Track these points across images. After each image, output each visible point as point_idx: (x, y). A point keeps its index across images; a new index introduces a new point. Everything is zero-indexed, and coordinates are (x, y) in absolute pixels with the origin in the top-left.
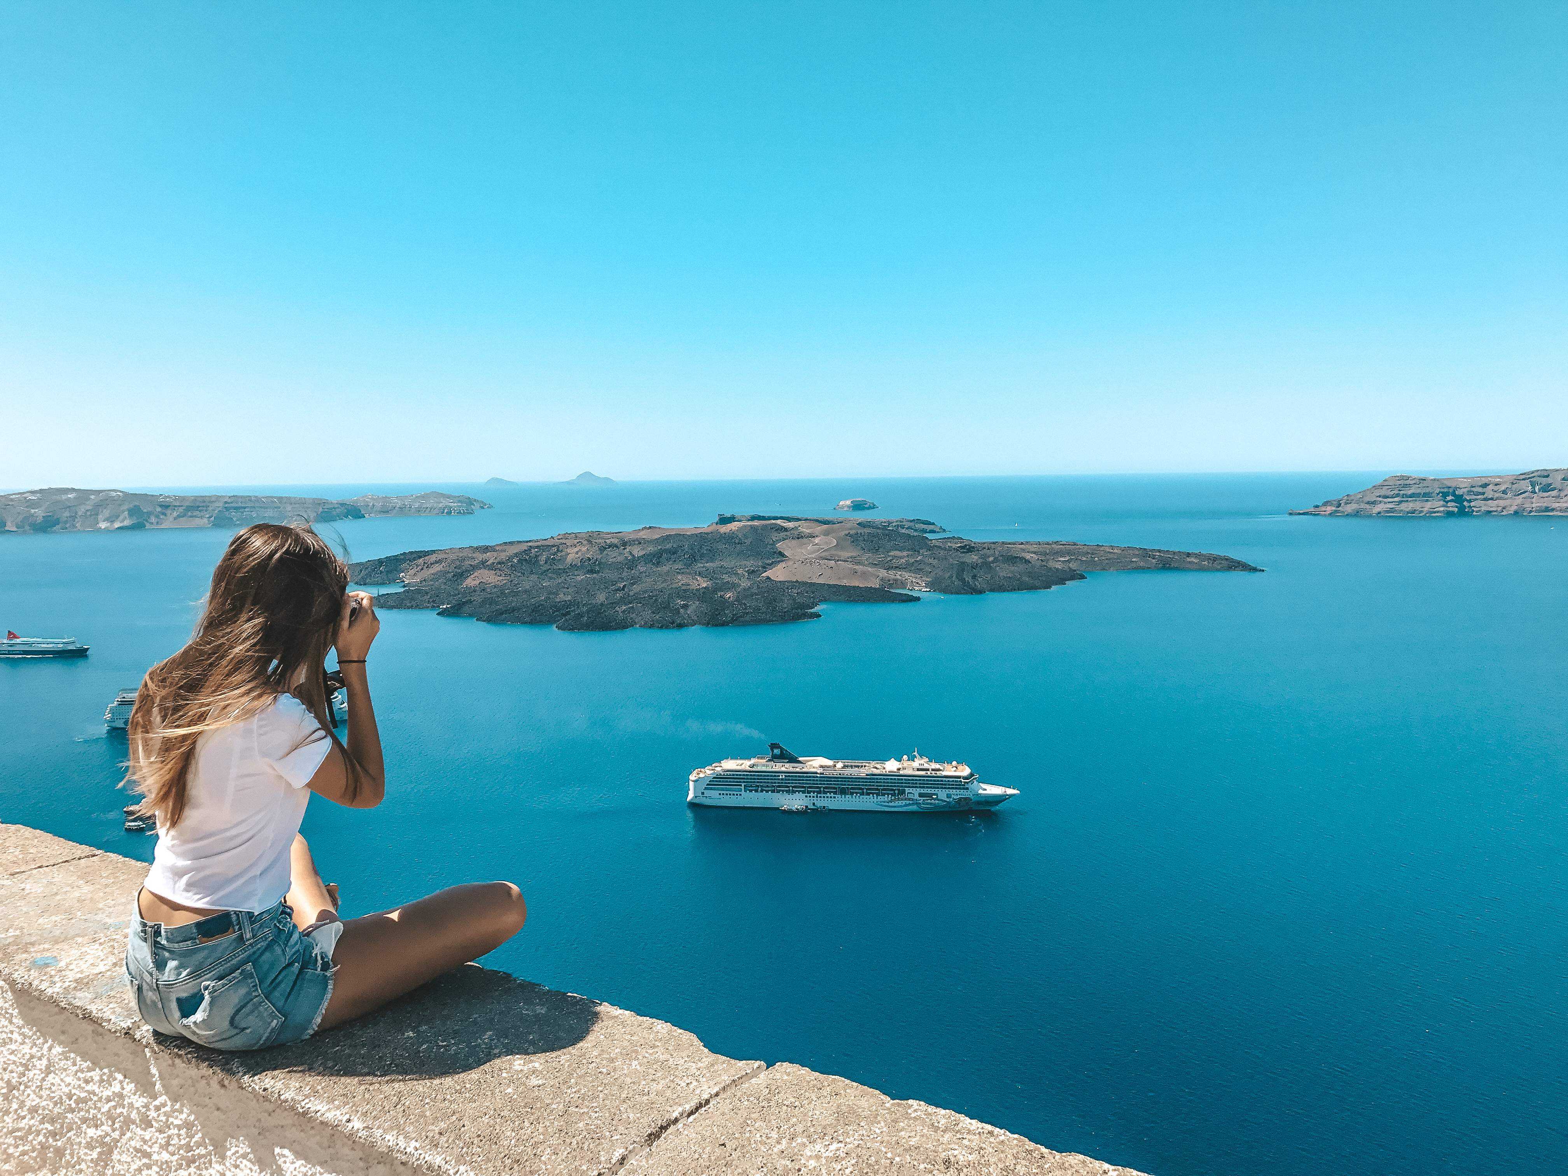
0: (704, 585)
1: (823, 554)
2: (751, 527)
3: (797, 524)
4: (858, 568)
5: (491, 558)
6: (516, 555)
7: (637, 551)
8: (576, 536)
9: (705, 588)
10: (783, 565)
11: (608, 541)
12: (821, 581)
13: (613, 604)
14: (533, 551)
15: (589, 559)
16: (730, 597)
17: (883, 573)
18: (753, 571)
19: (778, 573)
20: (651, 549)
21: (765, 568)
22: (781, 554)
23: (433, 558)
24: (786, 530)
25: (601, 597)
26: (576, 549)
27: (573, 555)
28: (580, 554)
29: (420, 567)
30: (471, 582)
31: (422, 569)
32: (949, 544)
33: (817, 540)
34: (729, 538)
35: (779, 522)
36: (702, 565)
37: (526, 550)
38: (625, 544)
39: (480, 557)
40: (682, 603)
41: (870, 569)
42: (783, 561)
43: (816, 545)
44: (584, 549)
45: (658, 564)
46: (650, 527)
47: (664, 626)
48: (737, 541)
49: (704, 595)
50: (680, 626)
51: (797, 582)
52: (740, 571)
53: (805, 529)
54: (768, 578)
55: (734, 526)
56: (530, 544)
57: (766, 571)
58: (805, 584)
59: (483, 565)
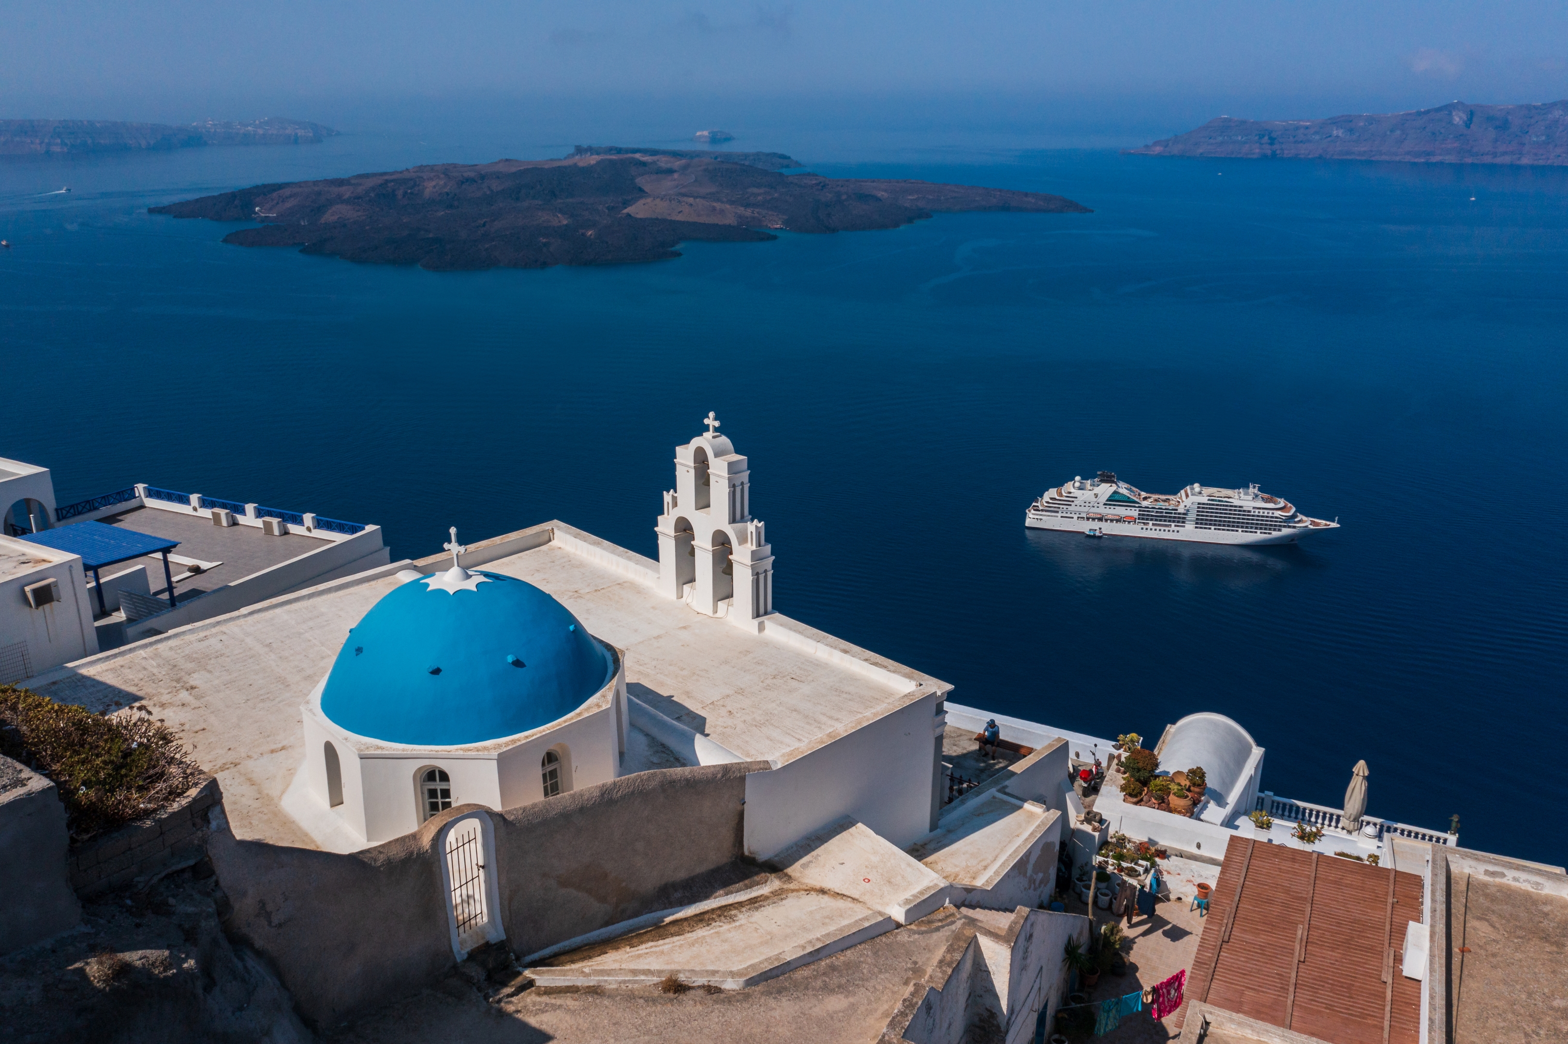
0: (565, 222)
1: (683, 190)
2: (610, 161)
3: (655, 158)
4: (718, 205)
5: (347, 192)
6: (373, 189)
7: (496, 187)
8: (432, 168)
9: (566, 225)
10: (642, 201)
11: (466, 175)
12: (680, 218)
13: (477, 242)
14: (389, 185)
15: (448, 194)
16: (591, 235)
17: (741, 210)
18: (613, 207)
19: (639, 210)
20: (509, 183)
21: (626, 204)
22: (641, 190)
23: (287, 192)
24: (644, 164)
25: (463, 234)
26: (434, 183)
27: (430, 188)
28: (437, 188)
29: (275, 202)
30: (329, 217)
31: (278, 203)
32: (805, 181)
33: (676, 176)
34: (587, 171)
35: (637, 156)
36: (562, 201)
37: (382, 184)
38: (483, 177)
39: (335, 190)
40: (544, 240)
41: (728, 206)
42: (641, 197)
43: (675, 180)
44: (442, 183)
45: (517, 199)
46: (507, 160)
47: (527, 265)
48: (596, 176)
49: (565, 233)
50: (544, 265)
51: (657, 219)
52: (600, 207)
53: (664, 162)
54: (628, 215)
55: (593, 159)
56: (386, 177)
57: (626, 208)
58: (664, 221)
59: (340, 199)
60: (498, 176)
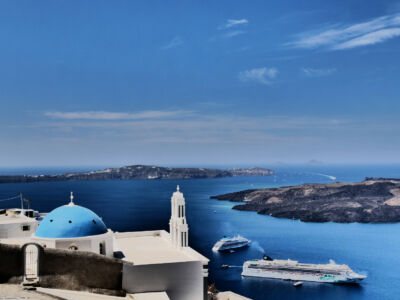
2: (379, 183)
3: (398, 182)
5: (276, 193)
6: (286, 192)
7: (332, 192)
8: (308, 185)
9: (359, 207)
10: (392, 199)
11: (320, 187)
13: (322, 212)
14: (292, 190)
15: (313, 194)
16: (369, 212)
18: (380, 201)
19: (391, 202)
20: (337, 191)
22: (392, 194)
23: (256, 192)
24: (394, 184)
25: (317, 210)
27: (307, 192)
28: (309, 192)
30: (269, 201)
31: (252, 196)
34: (369, 187)
35: (391, 181)
36: (358, 198)
37: (289, 190)
38: (327, 189)
39: (273, 192)
40: (349, 213)
42: (392, 197)
44: (311, 190)
45: (340, 197)
47: (342, 222)
49: (358, 210)
50: (348, 222)
51: (399, 206)
52: (374, 201)
54: (386, 204)
55: (372, 182)
56: (291, 188)
57: (385, 201)
59: (274, 196)
60: (333, 188)
